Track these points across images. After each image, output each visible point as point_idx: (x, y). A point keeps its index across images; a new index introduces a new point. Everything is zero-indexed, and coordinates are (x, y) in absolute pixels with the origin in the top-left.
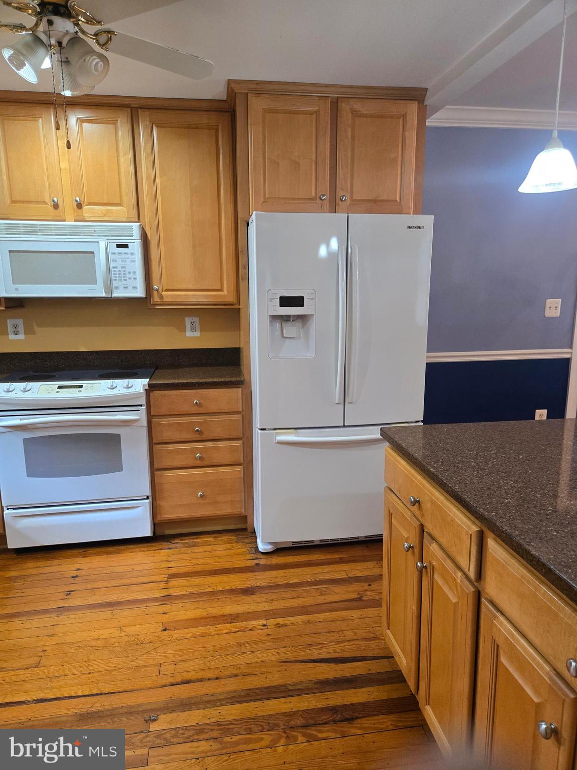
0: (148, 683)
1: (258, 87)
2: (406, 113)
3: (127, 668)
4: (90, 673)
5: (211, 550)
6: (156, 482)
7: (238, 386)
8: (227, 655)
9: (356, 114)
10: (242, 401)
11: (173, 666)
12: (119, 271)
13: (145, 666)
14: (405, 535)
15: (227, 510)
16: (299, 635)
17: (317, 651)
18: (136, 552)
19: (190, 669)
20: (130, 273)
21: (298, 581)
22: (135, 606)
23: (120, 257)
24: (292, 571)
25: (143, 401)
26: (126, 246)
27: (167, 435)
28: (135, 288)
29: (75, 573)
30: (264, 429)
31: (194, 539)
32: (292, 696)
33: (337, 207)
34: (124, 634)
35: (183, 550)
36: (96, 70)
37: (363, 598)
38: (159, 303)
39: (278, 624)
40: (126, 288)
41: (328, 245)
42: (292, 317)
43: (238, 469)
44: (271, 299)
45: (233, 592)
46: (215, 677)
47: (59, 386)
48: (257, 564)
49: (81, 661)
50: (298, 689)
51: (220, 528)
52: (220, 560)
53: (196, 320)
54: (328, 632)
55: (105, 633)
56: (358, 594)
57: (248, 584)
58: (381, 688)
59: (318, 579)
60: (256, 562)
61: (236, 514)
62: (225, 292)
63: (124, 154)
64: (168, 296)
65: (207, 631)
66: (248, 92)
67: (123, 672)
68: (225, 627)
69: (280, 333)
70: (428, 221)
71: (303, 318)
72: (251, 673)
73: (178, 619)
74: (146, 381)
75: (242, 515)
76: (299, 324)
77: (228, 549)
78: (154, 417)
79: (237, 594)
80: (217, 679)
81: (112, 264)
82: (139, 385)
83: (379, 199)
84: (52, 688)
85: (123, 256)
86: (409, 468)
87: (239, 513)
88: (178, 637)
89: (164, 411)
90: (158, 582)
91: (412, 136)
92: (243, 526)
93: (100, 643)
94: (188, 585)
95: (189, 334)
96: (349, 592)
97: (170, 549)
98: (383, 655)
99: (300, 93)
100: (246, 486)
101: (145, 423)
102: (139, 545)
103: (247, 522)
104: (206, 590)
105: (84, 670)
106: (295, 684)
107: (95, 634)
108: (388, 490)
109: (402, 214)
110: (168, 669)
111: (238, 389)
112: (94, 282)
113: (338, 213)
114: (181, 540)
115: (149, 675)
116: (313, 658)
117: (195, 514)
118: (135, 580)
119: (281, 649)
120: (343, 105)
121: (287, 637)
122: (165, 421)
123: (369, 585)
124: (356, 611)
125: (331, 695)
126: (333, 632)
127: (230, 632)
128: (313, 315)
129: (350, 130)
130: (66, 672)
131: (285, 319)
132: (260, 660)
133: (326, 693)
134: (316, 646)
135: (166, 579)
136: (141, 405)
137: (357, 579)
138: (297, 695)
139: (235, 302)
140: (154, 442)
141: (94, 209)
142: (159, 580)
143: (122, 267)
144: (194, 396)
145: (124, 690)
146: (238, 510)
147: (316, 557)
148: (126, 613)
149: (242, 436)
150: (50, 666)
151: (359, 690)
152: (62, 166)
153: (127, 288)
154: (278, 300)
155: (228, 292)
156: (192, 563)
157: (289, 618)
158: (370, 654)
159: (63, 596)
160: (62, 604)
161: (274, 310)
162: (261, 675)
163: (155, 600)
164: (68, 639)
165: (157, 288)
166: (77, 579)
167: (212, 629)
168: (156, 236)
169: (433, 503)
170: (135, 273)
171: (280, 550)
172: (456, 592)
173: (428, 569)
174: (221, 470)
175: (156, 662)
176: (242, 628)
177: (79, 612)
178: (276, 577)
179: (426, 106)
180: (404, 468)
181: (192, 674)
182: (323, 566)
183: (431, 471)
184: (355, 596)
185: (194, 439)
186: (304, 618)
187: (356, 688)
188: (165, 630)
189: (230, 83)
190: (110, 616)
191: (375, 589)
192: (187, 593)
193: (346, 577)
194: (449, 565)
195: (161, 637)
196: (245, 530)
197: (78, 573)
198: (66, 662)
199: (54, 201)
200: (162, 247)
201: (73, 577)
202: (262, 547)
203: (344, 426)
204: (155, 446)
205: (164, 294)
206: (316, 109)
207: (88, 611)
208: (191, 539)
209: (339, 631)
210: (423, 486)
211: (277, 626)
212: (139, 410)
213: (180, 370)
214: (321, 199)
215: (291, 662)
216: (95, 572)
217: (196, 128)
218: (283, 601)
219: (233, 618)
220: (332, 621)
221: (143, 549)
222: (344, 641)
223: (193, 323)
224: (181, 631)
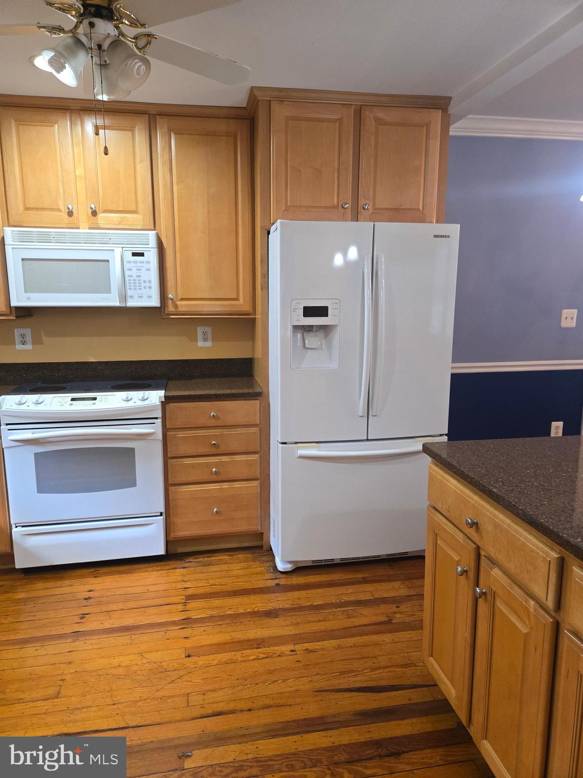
0: (178, 715)
1: (281, 94)
2: (430, 121)
3: (153, 698)
4: (114, 704)
5: (228, 569)
6: (170, 498)
7: (256, 398)
8: (257, 684)
9: (379, 122)
10: (260, 413)
11: (202, 697)
12: (135, 280)
13: (172, 697)
14: (456, 558)
15: (243, 527)
16: (331, 661)
17: (351, 679)
18: (148, 571)
19: (220, 699)
20: (145, 282)
21: (321, 603)
22: (154, 630)
23: (136, 265)
24: (314, 591)
25: (159, 414)
26: (142, 255)
27: (184, 449)
28: (150, 297)
29: (87, 595)
30: (285, 443)
31: (209, 557)
32: (332, 729)
33: (359, 215)
34: (145, 661)
35: (198, 569)
36: (138, 74)
37: (393, 621)
38: (173, 313)
39: (307, 649)
40: (140, 297)
41: (345, 254)
42: (315, 327)
43: (255, 484)
44: (294, 309)
45: (255, 614)
46: (248, 709)
47: (72, 399)
48: (278, 585)
49: (104, 690)
50: (337, 722)
51: (234, 545)
52: (238, 580)
53: (209, 330)
54: (361, 658)
55: (125, 660)
56: (387, 616)
57: (270, 606)
58: (425, 719)
59: (343, 601)
60: (276, 581)
61: (250, 531)
62: (241, 301)
63: (141, 161)
64: (183, 306)
65: (233, 657)
66: (270, 99)
67: (148, 703)
68: (252, 653)
69: (302, 344)
70: (454, 230)
71: (325, 328)
72: (284, 704)
73: (201, 644)
74: (161, 393)
75: (258, 532)
76: (321, 334)
77: (245, 568)
78: (169, 431)
79: (260, 617)
80: (250, 710)
81: (127, 273)
82: (155, 396)
83: (401, 208)
84: (75, 721)
85: (139, 265)
86: (461, 487)
87: (255, 530)
88: (203, 664)
89: (179, 424)
90: (176, 604)
91: (435, 145)
92: (259, 543)
93: (121, 671)
94: (207, 607)
95: (201, 344)
96: (377, 615)
97: (184, 568)
98: (422, 683)
99: (324, 100)
100: (262, 502)
101: (160, 437)
102: (152, 564)
103: (263, 540)
104: (226, 613)
105: (108, 701)
106: (334, 716)
107: (116, 661)
108: (431, 509)
109: (425, 222)
110: (196, 699)
111: (256, 401)
112: (108, 291)
113: (360, 221)
114: (196, 559)
115: (177, 706)
116: (349, 687)
117: (210, 531)
118: (151, 602)
119: (314, 677)
120: (367, 113)
121: (318, 664)
122: (181, 434)
123: (398, 607)
124: (387, 635)
125: (373, 727)
126: (366, 658)
127: (258, 659)
128: (337, 325)
129: (373, 138)
130: (89, 704)
131: (307, 329)
132: (293, 689)
133: (367, 726)
134: (350, 673)
135: (184, 601)
136: (157, 418)
137: (384, 601)
138: (336, 728)
139: (251, 311)
140: (168, 456)
141: (109, 217)
142: (176, 601)
143: (137, 276)
144: (212, 409)
145: (152, 723)
146: (255, 527)
147: (337, 576)
148: (145, 638)
149: (259, 450)
150: (71, 697)
151: (400, 722)
152: (78, 172)
153: (142, 297)
154: (302, 310)
155: (244, 301)
156: (209, 583)
157: (318, 643)
158: (408, 682)
159: (77, 619)
160: (77, 628)
161: (297, 321)
162: (296, 706)
163: (174, 623)
164: (87, 667)
165: (172, 297)
166: (91, 601)
167: (238, 656)
168: (172, 244)
169: (496, 526)
170: (150, 282)
171: (300, 569)
172: (527, 622)
173: (488, 596)
174: (236, 485)
175: (182, 692)
176: (270, 654)
177: (96, 637)
178: (299, 599)
179: (450, 114)
180: (454, 487)
181: (222, 705)
182: (346, 587)
183: (494, 492)
184: (383, 618)
185: (210, 453)
186: (334, 643)
187: (397, 720)
188: (189, 656)
189: (254, 90)
190: (129, 641)
191: (404, 610)
192: (208, 616)
193: (371, 598)
194: (517, 592)
195: (185, 664)
196: (261, 547)
197: (91, 594)
198: (87, 692)
199: (68, 208)
200: (178, 256)
201: (86, 599)
202: (281, 566)
203: (367, 440)
204: (169, 461)
205: (178, 303)
206: (338, 117)
207: (106, 636)
208: (206, 557)
209: (373, 657)
210: (482, 507)
211: (306, 652)
212: (155, 423)
213: (193, 381)
214: (343, 208)
215: (326, 691)
216: (109, 594)
217: (215, 135)
218: (309, 624)
219: (258, 643)
220: (363, 646)
221: (156, 568)
222: (379, 668)
223: (204, 333)
224: (206, 657)
